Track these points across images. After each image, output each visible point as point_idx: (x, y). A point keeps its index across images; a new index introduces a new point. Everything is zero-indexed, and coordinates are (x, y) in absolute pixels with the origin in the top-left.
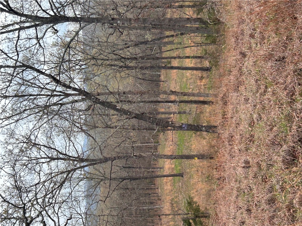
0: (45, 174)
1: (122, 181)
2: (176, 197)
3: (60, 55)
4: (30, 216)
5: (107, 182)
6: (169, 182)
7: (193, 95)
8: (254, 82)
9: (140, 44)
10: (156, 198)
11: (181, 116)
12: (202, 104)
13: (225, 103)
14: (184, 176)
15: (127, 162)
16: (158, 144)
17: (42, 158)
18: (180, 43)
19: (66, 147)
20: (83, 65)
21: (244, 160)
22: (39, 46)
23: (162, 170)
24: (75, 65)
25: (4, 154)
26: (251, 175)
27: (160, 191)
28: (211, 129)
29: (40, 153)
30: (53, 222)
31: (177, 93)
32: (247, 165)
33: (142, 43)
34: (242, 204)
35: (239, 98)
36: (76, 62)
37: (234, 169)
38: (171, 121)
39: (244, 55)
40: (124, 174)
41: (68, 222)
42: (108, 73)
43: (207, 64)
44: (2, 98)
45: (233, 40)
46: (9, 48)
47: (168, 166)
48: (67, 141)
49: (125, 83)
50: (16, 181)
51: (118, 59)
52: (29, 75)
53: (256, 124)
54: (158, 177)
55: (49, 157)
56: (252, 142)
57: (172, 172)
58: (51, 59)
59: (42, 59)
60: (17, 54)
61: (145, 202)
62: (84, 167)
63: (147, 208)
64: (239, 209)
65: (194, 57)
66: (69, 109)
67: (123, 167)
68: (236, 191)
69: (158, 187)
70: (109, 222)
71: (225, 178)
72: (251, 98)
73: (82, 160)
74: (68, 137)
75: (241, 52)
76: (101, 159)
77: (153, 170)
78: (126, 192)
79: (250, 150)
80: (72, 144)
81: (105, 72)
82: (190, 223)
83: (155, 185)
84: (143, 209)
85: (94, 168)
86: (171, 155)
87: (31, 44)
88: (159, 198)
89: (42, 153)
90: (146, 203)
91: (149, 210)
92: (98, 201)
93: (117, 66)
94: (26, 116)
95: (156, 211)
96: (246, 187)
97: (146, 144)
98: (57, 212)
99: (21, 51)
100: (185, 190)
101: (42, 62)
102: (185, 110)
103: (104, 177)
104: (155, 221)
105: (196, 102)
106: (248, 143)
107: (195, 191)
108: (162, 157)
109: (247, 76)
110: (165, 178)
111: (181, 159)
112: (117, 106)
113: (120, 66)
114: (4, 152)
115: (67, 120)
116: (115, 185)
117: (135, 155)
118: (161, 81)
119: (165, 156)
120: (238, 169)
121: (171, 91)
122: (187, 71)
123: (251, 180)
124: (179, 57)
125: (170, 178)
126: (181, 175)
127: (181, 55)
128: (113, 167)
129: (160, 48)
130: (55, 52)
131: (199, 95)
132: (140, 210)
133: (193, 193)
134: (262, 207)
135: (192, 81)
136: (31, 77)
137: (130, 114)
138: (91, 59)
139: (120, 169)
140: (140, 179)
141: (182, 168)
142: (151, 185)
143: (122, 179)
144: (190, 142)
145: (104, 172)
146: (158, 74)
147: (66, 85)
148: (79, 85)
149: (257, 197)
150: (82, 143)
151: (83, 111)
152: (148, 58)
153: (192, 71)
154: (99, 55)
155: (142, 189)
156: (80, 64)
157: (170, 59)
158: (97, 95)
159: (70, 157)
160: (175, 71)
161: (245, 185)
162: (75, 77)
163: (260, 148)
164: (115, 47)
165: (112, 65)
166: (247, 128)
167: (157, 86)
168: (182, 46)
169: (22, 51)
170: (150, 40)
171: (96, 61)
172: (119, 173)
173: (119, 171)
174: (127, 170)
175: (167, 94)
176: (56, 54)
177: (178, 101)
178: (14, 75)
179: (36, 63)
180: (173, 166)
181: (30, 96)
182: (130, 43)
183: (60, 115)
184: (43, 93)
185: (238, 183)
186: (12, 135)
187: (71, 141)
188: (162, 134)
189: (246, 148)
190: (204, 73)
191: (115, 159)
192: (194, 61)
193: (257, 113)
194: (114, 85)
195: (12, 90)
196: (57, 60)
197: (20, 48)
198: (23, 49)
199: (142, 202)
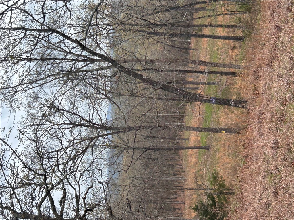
0: (67, 140)
1: (146, 151)
2: (201, 170)
3: (87, 18)
4: (51, 183)
5: (131, 151)
6: (194, 154)
7: (224, 66)
8: (289, 60)
9: (171, 10)
10: (180, 169)
11: (209, 87)
12: (233, 75)
13: (257, 78)
14: (210, 149)
15: (152, 132)
16: (184, 115)
17: (65, 124)
18: (213, 10)
19: (90, 113)
20: (110, 30)
21: (274, 140)
22: (66, 9)
23: (187, 141)
24: (102, 29)
25: (27, 117)
26: (280, 156)
27: (184, 162)
28: (240, 103)
29: (63, 119)
30: (74, 191)
31: (207, 63)
32: (276, 146)
33: (173, 8)
34: (269, 186)
35: (271, 74)
36: (104, 27)
37: (263, 147)
38: (200, 94)
39: (279, 29)
40: (148, 144)
41: (89, 191)
42: (136, 39)
43: (239, 33)
44: (27, 61)
45: (269, 12)
46: (35, 10)
47: (193, 138)
48: (91, 107)
49: (153, 50)
50: (38, 148)
51: (147, 25)
52: (55, 38)
53: (288, 103)
54: (183, 148)
55: (72, 123)
56: (283, 122)
57: (198, 144)
58: (78, 22)
59: (69, 22)
60: (43, 17)
61: (168, 174)
62: (107, 135)
63: (170, 179)
64: (266, 190)
65: (226, 26)
66: (95, 74)
67: (147, 136)
68: (263, 172)
69: (183, 159)
70: (130, 191)
71: (253, 156)
72: (284, 76)
73: (106, 128)
74: (92, 104)
75: (277, 25)
76: (124, 128)
77: (177, 141)
78: (149, 161)
79: (280, 130)
80: (96, 112)
81: (133, 38)
82: (214, 198)
83: (179, 156)
84: (166, 181)
85: (117, 136)
86: (197, 128)
87: (58, 7)
88: (183, 170)
89: (65, 119)
90: (170, 174)
91: (172, 181)
92: (121, 170)
93: (146, 32)
94: (51, 80)
95: (179, 183)
96: (274, 168)
97: (172, 114)
98: (78, 181)
99: (47, 13)
100: (210, 163)
101: (69, 24)
102: (214, 81)
103: (128, 146)
104: (178, 192)
105: (226, 73)
106: (279, 122)
107: (220, 165)
108: (188, 129)
109: (282, 52)
110: (191, 150)
111: (207, 132)
112: (143, 76)
113: (148, 33)
114: (26, 115)
115: (92, 87)
116: (138, 155)
117: (160, 126)
118: (191, 49)
119: (191, 128)
120: (266, 149)
121: (201, 61)
122: (218, 40)
123: (280, 161)
124: (211, 25)
125: (195, 150)
126: (207, 148)
127: (213, 23)
128: (137, 136)
129: (192, 14)
130: (82, 15)
131: (230, 66)
132: (163, 181)
133: (218, 167)
134: (289, 191)
135: (223, 50)
136: (56, 40)
137: (157, 84)
138: (118, 24)
139: (144, 138)
140: (164, 150)
141: (208, 140)
142: (175, 156)
143: (145, 149)
144: (217, 114)
145: (128, 140)
146: (187, 42)
147: (92, 52)
148: (105, 51)
149: (285, 180)
150: (106, 110)
151: (109, 77)
152: (179, 25)
153: (224, 40)
154: (127, 20)
155: (165, 159)
156: (108, 28)
157: (201, 27)
158: (123, 62)
159: (94, 124)
160: (206, 39)
161: (273, 167)
162: (102, 41)
163: (291, 129)
164: (144, 11)
165: (140, 31)
166: (279, 106)
167: (187, 54)
168: (215, 13)
169: (49, 13)
170: (181, 5)
171: (124, 26)
172: (143, 142)
173: (143, 140)
174: (151, 139)
175: (196, 64)
176: (83, 17)
177: (207, 72)
178: (40, 37)
179: (63, 26)
180: (199, 138)
181: (55, 60)
182: (160, 8)
183: (85, 80)
184: (68, 57)
185: (265, 162)
186: (36, 98)
187: (96, 108)
188: (189, 104)
189: (277, 127)
190: (236, 43)
191: (139, 128)
192: (226, 29)
193: (290, 92)
194: (141, 52)
195: (37, 53)
196: (84, 23)
197: (47, 10)
198: (49, 11)
199: (165, 173)
